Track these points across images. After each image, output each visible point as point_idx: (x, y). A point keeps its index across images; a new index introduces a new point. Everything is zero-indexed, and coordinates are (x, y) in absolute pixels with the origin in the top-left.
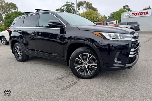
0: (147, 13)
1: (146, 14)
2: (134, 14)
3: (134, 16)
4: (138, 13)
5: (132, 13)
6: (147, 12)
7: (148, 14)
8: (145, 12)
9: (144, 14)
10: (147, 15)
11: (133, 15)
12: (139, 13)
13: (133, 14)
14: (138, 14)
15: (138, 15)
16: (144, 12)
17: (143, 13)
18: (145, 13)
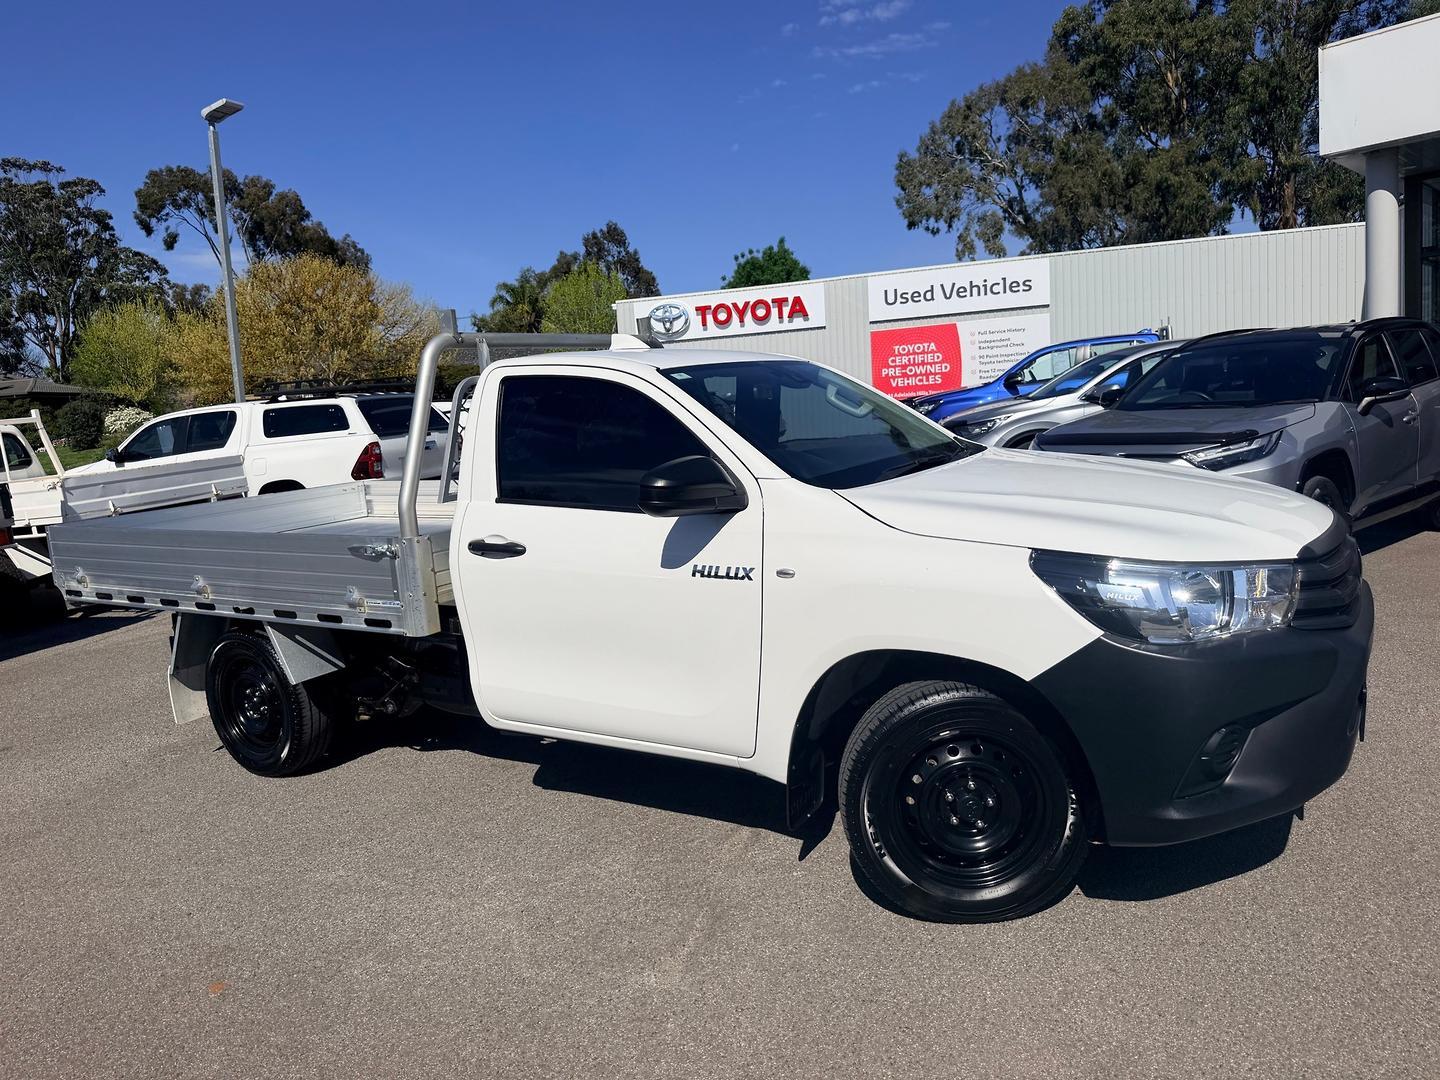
0: (798, 308)
1: (791, 316)
2: (710, 318)
3: (713, 330)
4: (741, 306)
5: (697, 309)
6: (797, 300)
7: (805, 315)
8: (786, 300)
9: (781, 316)
10: (799, 322)
11: (704, 323)
12: (747, 304)
13: (702, 310)
14: (741, 314)
15: (742, 321)
16: (780, 302)
17: (775, 311)
18: (786, 310)
